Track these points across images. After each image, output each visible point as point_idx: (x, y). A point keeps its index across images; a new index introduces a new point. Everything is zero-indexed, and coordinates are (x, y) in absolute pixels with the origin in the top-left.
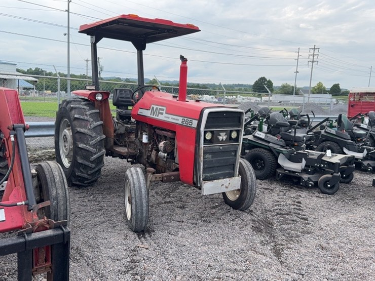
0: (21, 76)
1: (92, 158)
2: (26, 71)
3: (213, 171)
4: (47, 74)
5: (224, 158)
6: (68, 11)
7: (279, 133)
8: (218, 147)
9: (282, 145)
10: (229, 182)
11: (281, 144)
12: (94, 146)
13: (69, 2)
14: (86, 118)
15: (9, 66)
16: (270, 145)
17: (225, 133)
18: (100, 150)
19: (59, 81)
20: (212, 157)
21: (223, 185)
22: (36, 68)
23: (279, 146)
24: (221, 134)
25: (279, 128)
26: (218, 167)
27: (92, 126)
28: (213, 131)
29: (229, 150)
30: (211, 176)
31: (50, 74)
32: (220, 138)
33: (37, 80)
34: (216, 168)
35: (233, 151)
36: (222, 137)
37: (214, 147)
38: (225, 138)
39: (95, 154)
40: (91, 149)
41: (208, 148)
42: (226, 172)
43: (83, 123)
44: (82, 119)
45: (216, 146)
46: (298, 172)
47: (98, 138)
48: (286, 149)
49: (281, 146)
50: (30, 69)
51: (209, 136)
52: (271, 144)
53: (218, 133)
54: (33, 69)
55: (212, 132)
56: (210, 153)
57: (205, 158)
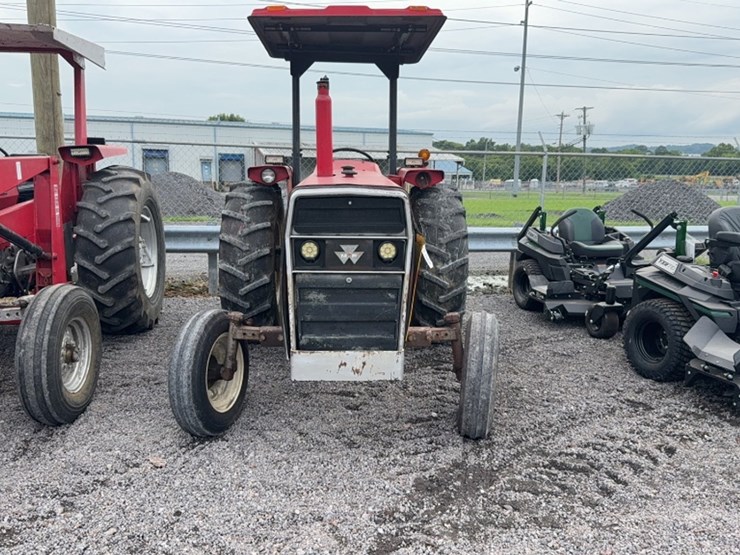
0: (438, 153)
1: (243, 290)
2: (465, 145)
3: (333, 330)
4: (500, 148)
6: (525, 23)
7: (725, 263)
8: (339, 277)
9: (716, 294)
10: (362, 360)
11: (715, 290)
12: (245, 267)
13: (528, 4)
14: (239, 215)
15: (413, 137)
16: (684, 291)
17: (356, 247)
18: (258, 276)
19: (517, 159)
20: (328, 299)
21: (343, 364)
22: (481, 139)
23: (707, 297)
24: (343, 247)
25: (726, 248)
26: (347, 322)
27: (246, 231)
28: (324, 240)
29: (374, 286)
30: (325, 341)
31: (505, 148)
32: (343, 257)
33: (461, 159)
34: (343, 326)
35: (390, 290)
36: (349, 254)
37: (328, 277)
38: (355, 257)
39: (248, 282)
40: (239, 272)
41: (311, 276)
42: (374, 337)
43: (233, 225)
44: (232, 218)
45: (335, 276)
46: (731, 372)
47: (254, 254)
48: (730, 305)
49: (714, 296)
50: (472, 141)
51: (310, 251)
52: (686, 288)
53: (337, 245)
54: (477, 141)
55: (319, 243)
56: (320, 290)
57: (308, 300)
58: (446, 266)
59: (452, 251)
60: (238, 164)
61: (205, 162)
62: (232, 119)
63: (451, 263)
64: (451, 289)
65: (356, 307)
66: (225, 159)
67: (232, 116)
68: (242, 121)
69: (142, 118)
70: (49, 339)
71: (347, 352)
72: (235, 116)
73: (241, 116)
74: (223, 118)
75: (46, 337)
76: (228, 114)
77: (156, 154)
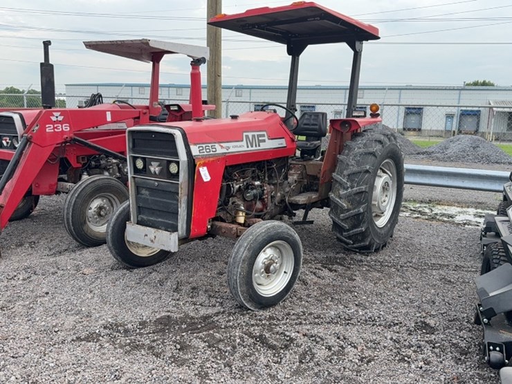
5: (165, 200)
8: (153, 182)
10: (155, 234)
17: (157, 163)
20: (150, 195)
21: (146, 235)
28: (145, 158)
29: (167, 189)
32: (152, 169)
34: (158, 213)
36: (155, 168)
37: (148, 181)
38: (157, 170)
41: (141, 179)
45: (151, 180)
51: (140, 164)
53: (150, 162)
56: (147, 189)
57: (142, 194)
58: (345, 192)
59: (352, 181)
60: (475, 118)
61: (450, 116)
62: (484, 84)
63: (350, 190)
64: (348, 210)
65: (161, 202)
66: (464, 114)
67: (484, 82)
68: (493, 85)
69: (411, 86)
70: (75, 201)
71: (148, 228)
72: (487, 81)
73: (492, 82)
74: (476, 84)
75: (74, 200)
76: (481, 81)
77: (414, 111)
